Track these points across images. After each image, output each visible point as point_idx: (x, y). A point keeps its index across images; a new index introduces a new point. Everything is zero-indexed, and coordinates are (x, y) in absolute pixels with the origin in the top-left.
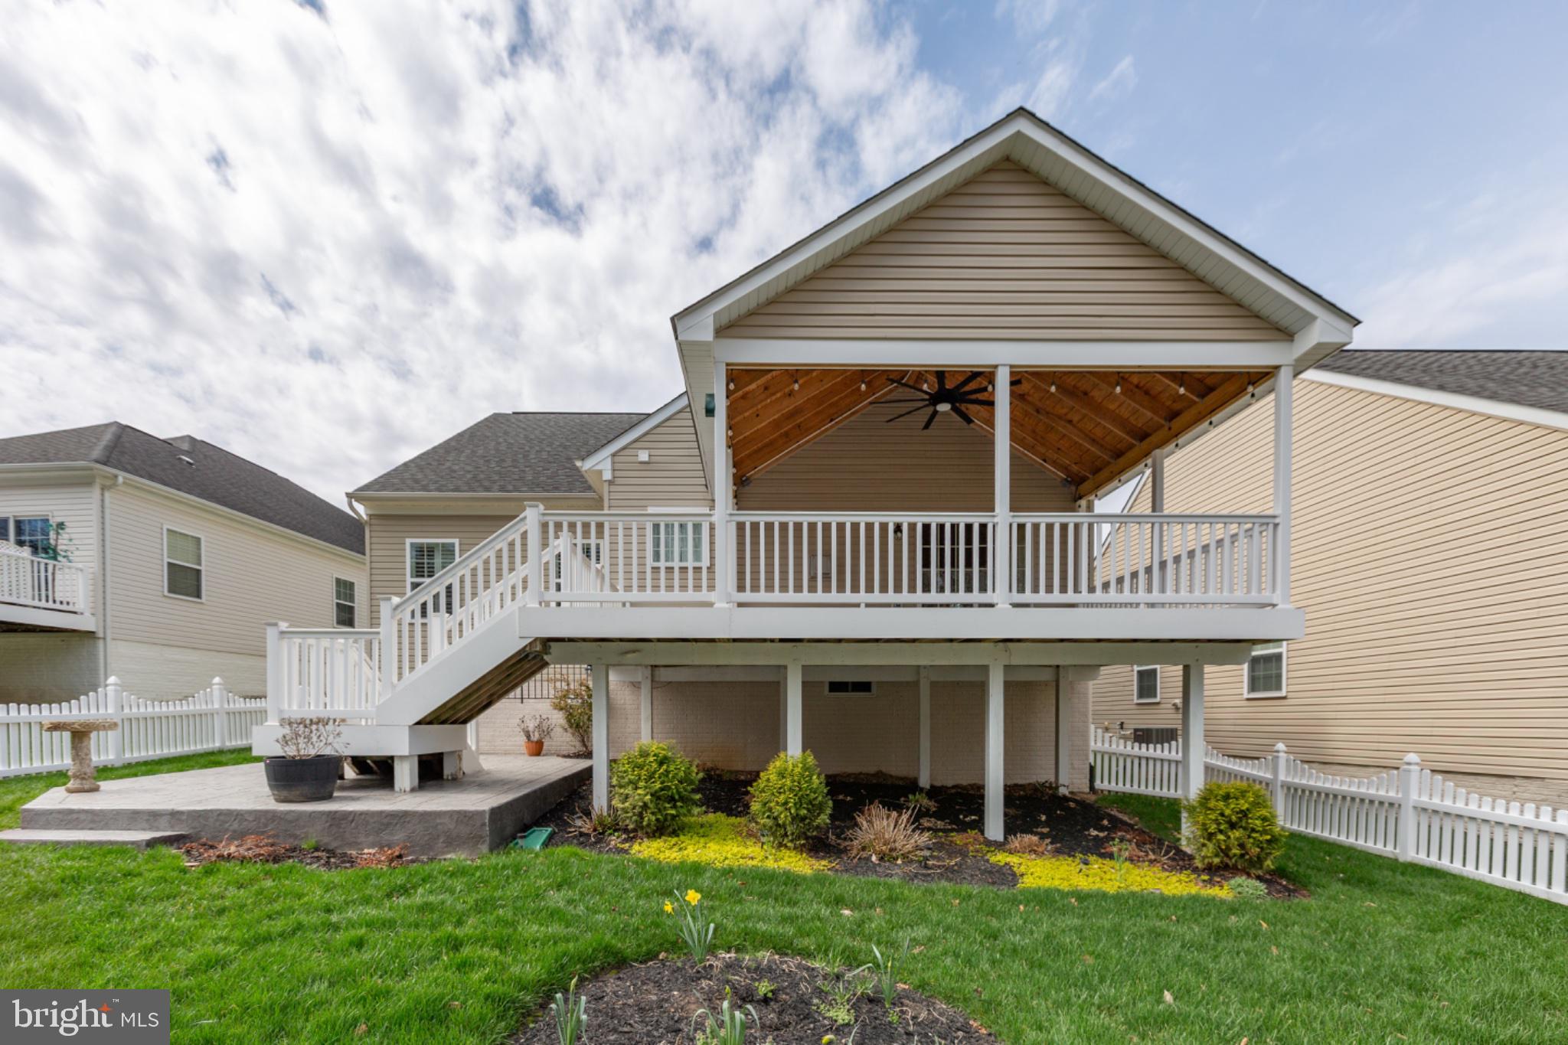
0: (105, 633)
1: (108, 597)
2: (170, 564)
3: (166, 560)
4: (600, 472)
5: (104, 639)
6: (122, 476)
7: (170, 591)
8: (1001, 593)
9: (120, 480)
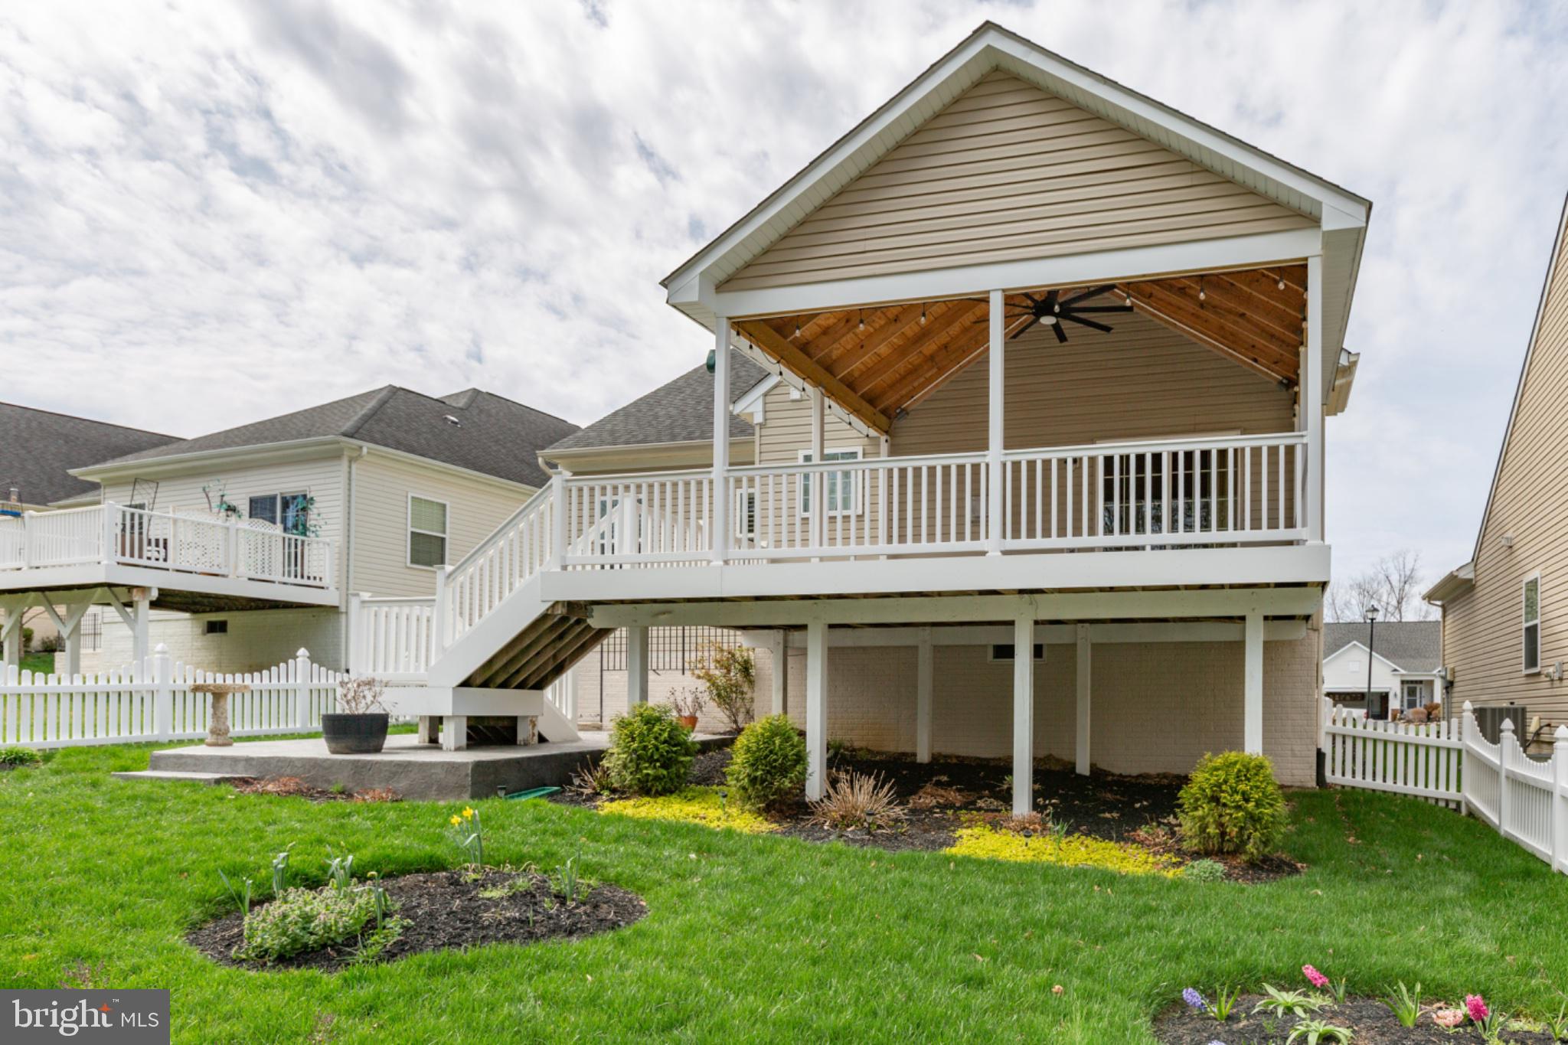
0: (347, 607)
1: (352, 568)
2: (412, 533)
3: (410, 529)
4: (752, 414)
5: (347, 613)
6: (366, 447)
7: (412, 562)
8: (992, 542)
9: (365, 450)
